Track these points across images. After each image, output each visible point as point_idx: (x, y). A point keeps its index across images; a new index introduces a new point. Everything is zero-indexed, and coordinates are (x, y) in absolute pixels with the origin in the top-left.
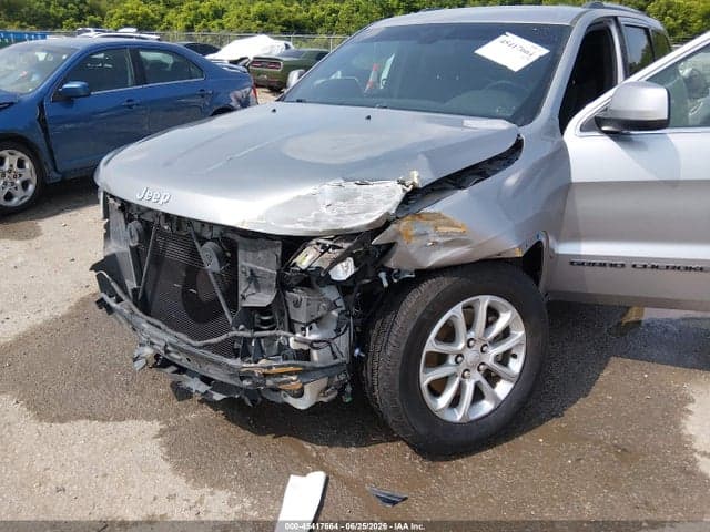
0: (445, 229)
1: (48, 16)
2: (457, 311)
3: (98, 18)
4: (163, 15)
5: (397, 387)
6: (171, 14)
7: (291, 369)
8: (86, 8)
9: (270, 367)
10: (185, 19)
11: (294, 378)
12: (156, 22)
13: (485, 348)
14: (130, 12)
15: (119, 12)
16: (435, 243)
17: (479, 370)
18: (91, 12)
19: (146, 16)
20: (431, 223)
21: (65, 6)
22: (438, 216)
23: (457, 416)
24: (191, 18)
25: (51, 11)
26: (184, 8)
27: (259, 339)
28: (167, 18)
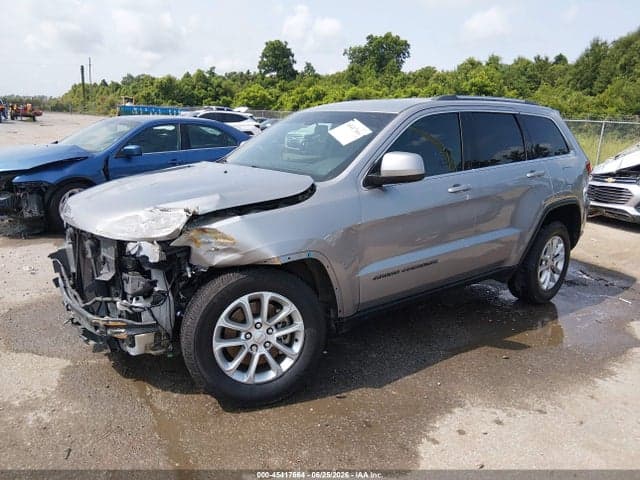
0: (222, 241)
1: (192, 96)
2: (244, 300)
3: (229, 99)
4: (277, 97)
5: (192, 348)
6: (284, 95)
7: (119, 324)
8: (222, 91)
9: (108, 321)
10: (293, 100)
11: (123, 331)
12: (271, 102)
13: (270, 331)
14: (252, 94)
15: (244, 94)
16: (217, 250)
17: (265, 347)
18: (225, 94)
19: (264, 98)
20: (213, 235)
21: (206, 89)
22: (215, 231)
23: (244, 378)
24: (298, 99)
25: (196, 92)
26: (294, 92)
27: (106, 302)
28: (280, 99)
